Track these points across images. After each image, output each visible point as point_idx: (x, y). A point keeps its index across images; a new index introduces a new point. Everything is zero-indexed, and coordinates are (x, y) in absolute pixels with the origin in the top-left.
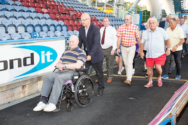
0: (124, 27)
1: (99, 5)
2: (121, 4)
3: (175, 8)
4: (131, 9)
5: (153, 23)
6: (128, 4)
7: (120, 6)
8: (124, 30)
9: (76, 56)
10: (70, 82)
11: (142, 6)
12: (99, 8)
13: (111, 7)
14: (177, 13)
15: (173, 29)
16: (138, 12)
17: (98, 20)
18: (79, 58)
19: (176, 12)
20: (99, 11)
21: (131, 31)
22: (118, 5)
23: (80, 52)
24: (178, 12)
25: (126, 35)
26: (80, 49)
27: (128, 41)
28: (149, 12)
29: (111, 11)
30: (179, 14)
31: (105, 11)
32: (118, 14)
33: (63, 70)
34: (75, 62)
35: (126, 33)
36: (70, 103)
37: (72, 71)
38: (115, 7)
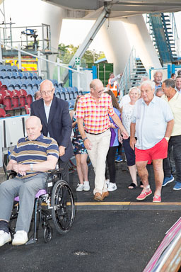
0: (89, 100)
1: (6, 54)
2: (52, 51)
3: (160, 55)
4: (73, 61)
5: (146, 91)
6: (69, 49)
7: (50, 56)
8: (90, 105)
9: (45, 150)
10: (43, 192)
11: (98, 53)
12: (8, 61)
13: (31, 57)
14: (165, 65)
15: (169, 97)
16: (90, 67)
17: (5, 87)
18: (49, 152)
19: (162, 64)
20: (7, 68)
21: (103, 105)
22: (47, 54)
23: (48, 142)
24: (166, 62)
25: (95, 114)
26: (45, 138)
27: (98, 124)
28: (112, 65)
29: (34, 66)
30: (169, 66)
31: (19, 67)
32: (47, 72)
33: (27, 174)
34: (45, 159)
35: (95, 109)
36: (48, 228)
37: (41, 175)
38: (41, 58)
